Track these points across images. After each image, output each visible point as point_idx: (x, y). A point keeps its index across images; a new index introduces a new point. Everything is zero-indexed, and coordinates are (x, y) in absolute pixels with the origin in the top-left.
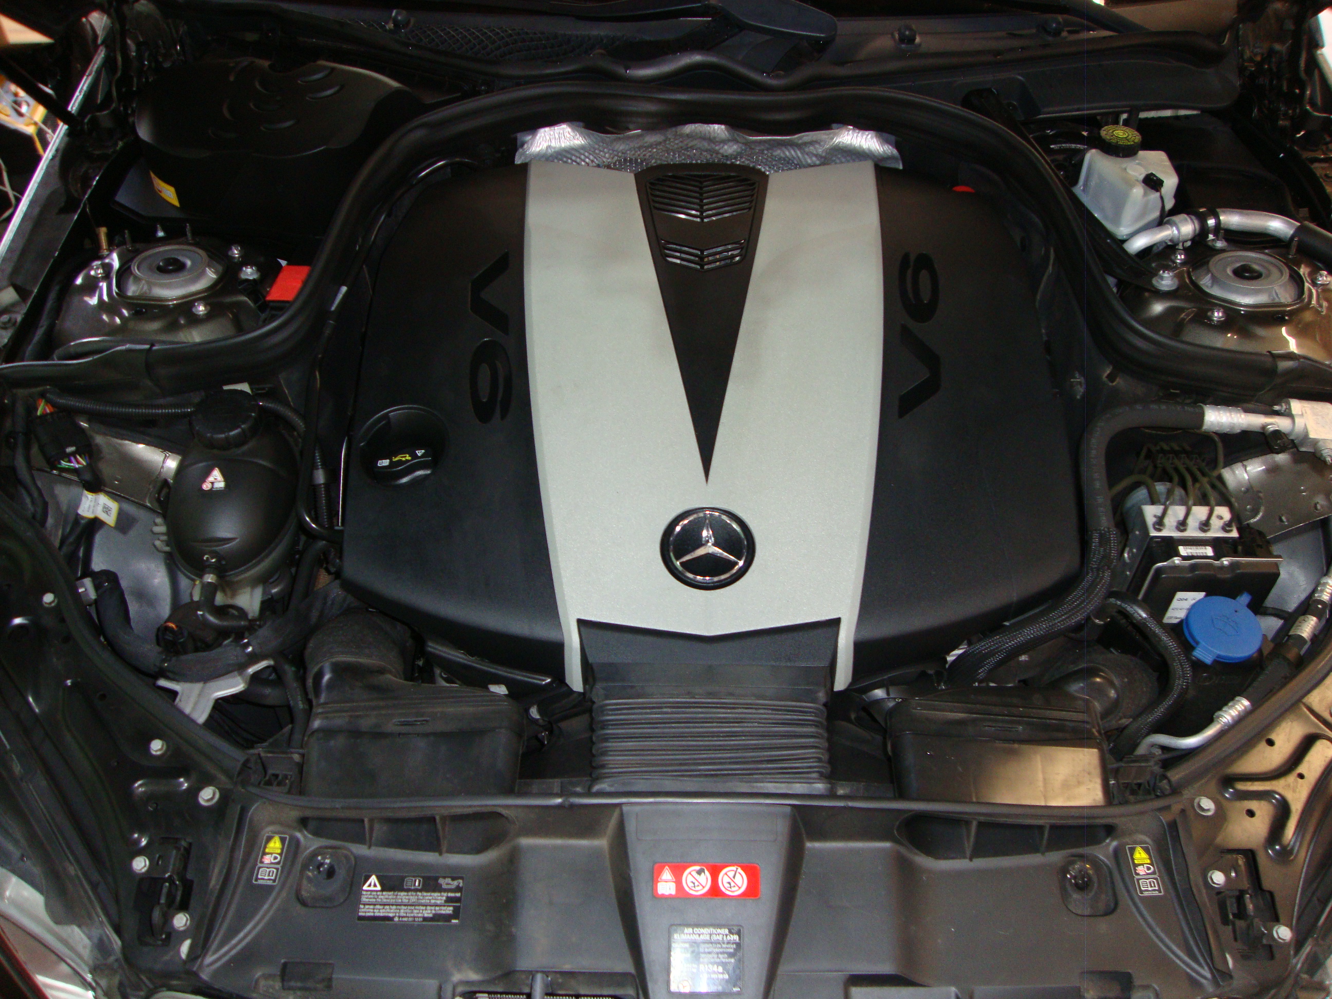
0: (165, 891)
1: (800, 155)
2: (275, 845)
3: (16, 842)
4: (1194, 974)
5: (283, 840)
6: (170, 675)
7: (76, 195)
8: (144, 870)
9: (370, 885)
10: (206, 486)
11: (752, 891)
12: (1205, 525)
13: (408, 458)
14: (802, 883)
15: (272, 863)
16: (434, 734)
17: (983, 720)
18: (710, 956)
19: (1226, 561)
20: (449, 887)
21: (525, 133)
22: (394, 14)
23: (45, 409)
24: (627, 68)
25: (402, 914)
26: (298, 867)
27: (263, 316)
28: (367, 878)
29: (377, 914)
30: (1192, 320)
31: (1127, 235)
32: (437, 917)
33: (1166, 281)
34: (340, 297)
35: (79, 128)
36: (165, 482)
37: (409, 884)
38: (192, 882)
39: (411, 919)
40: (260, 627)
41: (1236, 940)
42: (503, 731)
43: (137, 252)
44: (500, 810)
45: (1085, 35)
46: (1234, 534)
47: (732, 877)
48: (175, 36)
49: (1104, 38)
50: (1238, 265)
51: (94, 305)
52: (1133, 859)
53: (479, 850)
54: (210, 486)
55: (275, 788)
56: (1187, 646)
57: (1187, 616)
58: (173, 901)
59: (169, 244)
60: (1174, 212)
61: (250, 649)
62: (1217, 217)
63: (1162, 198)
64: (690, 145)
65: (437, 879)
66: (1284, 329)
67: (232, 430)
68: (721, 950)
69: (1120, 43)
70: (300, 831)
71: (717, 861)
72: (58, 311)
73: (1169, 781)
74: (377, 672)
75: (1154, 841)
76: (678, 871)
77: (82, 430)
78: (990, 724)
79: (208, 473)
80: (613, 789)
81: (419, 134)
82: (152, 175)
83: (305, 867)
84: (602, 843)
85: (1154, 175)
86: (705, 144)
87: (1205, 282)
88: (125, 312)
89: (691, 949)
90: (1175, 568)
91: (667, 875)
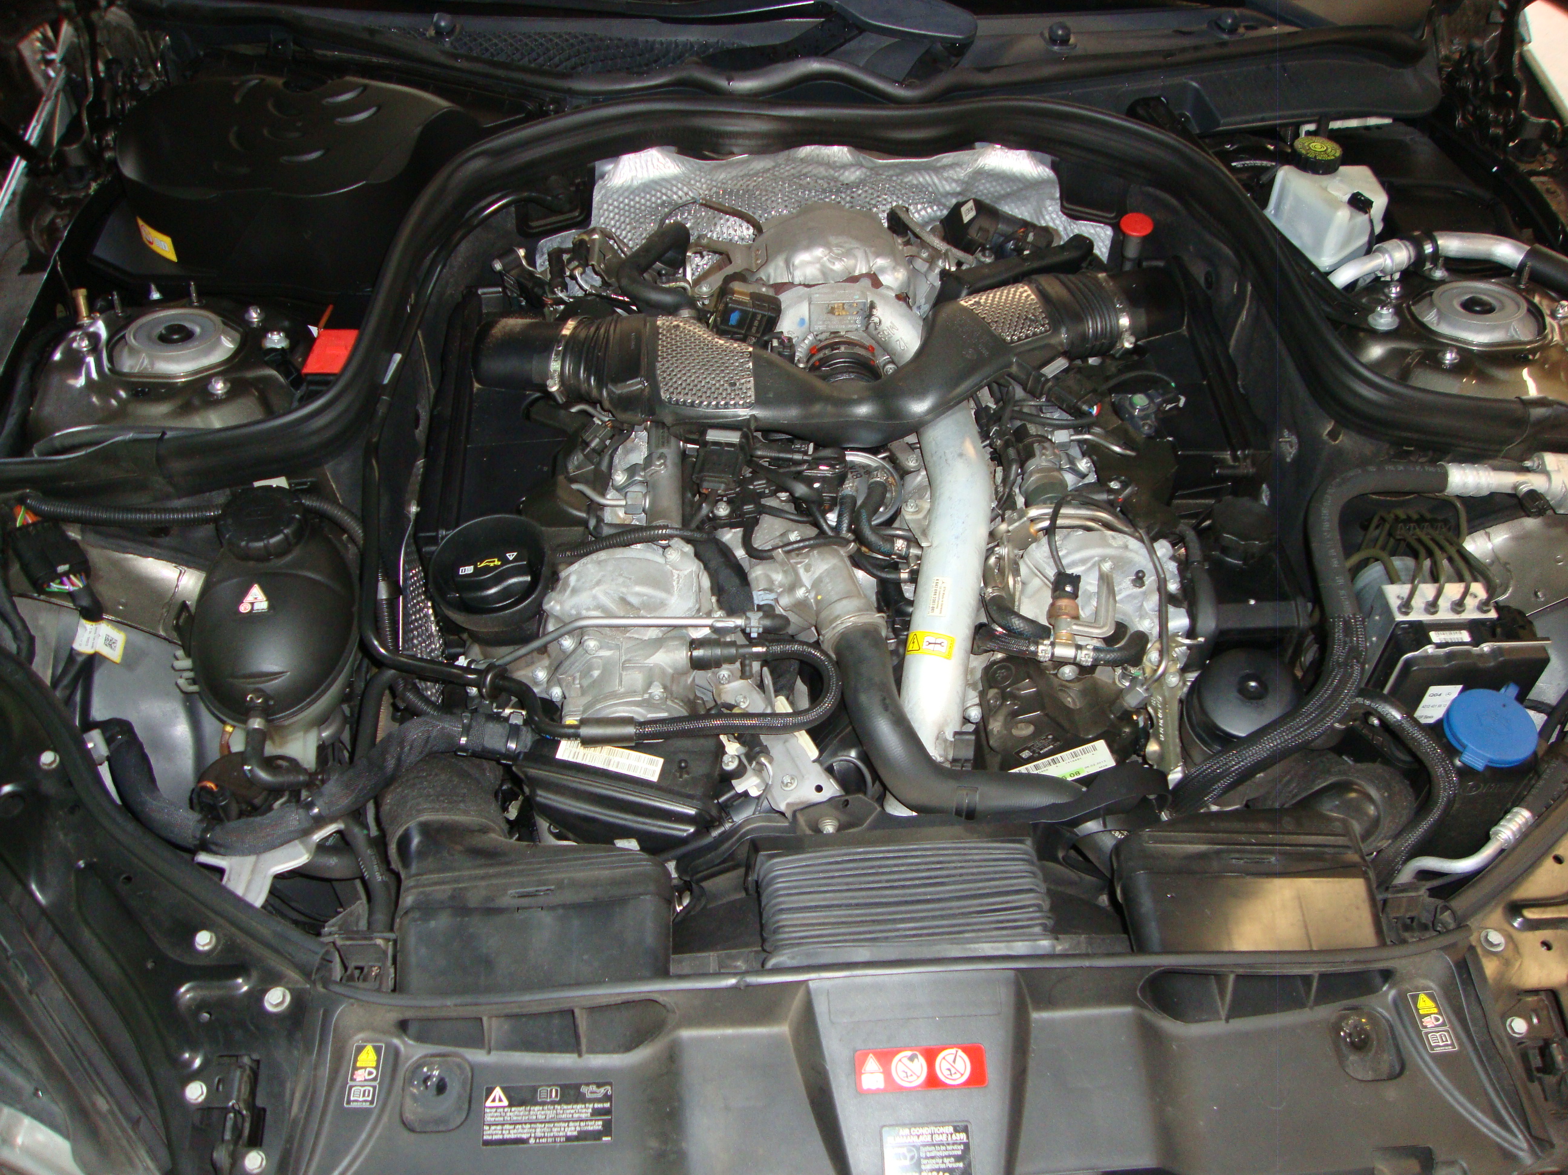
0: (229, 1124)
1: (936, 180)
2: (368, 1058)
3: (27, 1073)
4: (1506, 1145)
5: (377, 1050)
6: (214, 848)
7: (42, 249)
8: (200, 1100)
9: (494, 1100)
10: (244, 608)
11: (977, 1078)
12: (1458, 606)
13: (497, 563)
14: (1032, 1064)
15: (366, 1080)
16: (564, 906)
17: (1228, 851)
18: (934, 1161)
19: (1486, 647)
20: (594, 1096)
21: (604, 161)
22: (435, 19)
23: (25, 519)
24: (730, 80)
25: (539, 1134)
26: (399, 1082)
27: (299, 394)
28: (490, 1091)
29: (507, 1136)
30: (1421, 364)
31: (1330, 266)
32: (583, 1136)
33: (1384, 319)
34: (393, 367)
35: (42, 166)
36: (184, 606)
37: (544, 1095)
38: (264, 1110)
39: (550, 1140)
40: (323, 782)
41: (1546, 1099)
42: (648, 897)
43: (129, 320)
44: (656, 997)
45: (1263, 32)
46: (1493, 614)
47: (951, 1061)
48: (153, 50)
49: (1289, 34)
50: (1467, 297)
51: (81, 388)
52: (1417, 1010)
53: (628, 1048)
54: (249, 608)
55: (361, 984)
56: (1452, 751)
57: (1448, 713)
58: (240, 1136)
59: (169, 308)
60: (1383, 237)
61: (316, 810)
62: (1434, 241)
63: (1371, 221)
64: (805, 171)
65: (577, 1087)
66: (1525, 372)
67: (272, 536)
68: (947, 1153)
69: (1306, 40)
70: (398, 1037)
71: (932, 1043)
72: (32, 394)
73: (1453, 913)
74: (479, 831)
75: (1439, 985)
76: (885, 1057)
77: (75, 543)
78: (1237, 856)
79: (245, 592)
80: (795, 963)
81: (478, 164)
82: (141, 223)
83: (409, 1081)
84: (782, 1030)
85: (1362, 195)
86: (822, 171)
87: (1430, 318)
88: (123, 394)
89: (909, 1156)
90: (1427, 658)
91: (872, 1064)
